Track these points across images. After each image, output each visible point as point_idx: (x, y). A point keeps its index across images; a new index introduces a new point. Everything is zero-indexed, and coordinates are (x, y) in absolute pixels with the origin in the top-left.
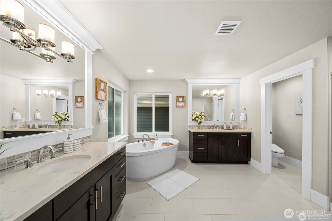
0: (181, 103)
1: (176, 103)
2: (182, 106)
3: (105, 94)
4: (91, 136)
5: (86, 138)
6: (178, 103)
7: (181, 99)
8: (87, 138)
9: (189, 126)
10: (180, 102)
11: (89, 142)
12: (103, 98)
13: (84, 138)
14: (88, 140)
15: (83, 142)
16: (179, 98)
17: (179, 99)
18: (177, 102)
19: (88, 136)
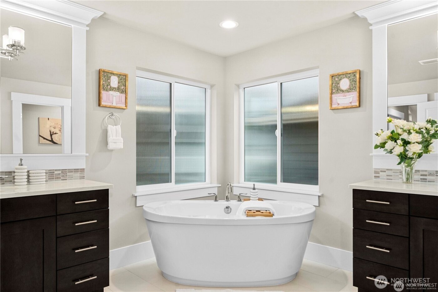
0: (347, 94)
1: (331, 98)
2: (351, 103)
3: (124, 95)
4: (84, 169)
5: (72, 172)
6: (339, 95)
7: (345, 84)
8: (74, 172)
9: (376, 172)
10: (343, 91)
11: (80, 179)
12: (116, 104)
13: (66, 170)
14: (78, 174)
15: (63, 176)
16: (340, 80)
17: (338, 84)
18: (332, 93)
19: (78, 169)
